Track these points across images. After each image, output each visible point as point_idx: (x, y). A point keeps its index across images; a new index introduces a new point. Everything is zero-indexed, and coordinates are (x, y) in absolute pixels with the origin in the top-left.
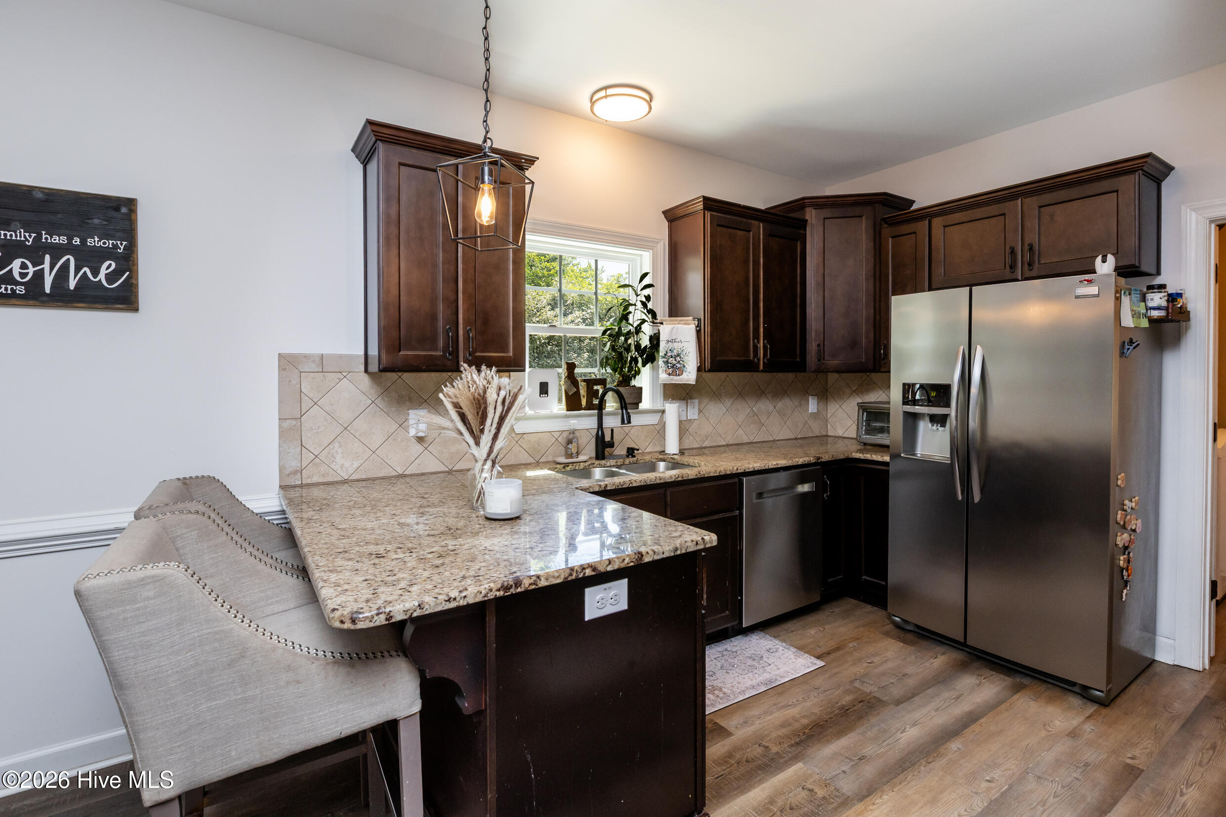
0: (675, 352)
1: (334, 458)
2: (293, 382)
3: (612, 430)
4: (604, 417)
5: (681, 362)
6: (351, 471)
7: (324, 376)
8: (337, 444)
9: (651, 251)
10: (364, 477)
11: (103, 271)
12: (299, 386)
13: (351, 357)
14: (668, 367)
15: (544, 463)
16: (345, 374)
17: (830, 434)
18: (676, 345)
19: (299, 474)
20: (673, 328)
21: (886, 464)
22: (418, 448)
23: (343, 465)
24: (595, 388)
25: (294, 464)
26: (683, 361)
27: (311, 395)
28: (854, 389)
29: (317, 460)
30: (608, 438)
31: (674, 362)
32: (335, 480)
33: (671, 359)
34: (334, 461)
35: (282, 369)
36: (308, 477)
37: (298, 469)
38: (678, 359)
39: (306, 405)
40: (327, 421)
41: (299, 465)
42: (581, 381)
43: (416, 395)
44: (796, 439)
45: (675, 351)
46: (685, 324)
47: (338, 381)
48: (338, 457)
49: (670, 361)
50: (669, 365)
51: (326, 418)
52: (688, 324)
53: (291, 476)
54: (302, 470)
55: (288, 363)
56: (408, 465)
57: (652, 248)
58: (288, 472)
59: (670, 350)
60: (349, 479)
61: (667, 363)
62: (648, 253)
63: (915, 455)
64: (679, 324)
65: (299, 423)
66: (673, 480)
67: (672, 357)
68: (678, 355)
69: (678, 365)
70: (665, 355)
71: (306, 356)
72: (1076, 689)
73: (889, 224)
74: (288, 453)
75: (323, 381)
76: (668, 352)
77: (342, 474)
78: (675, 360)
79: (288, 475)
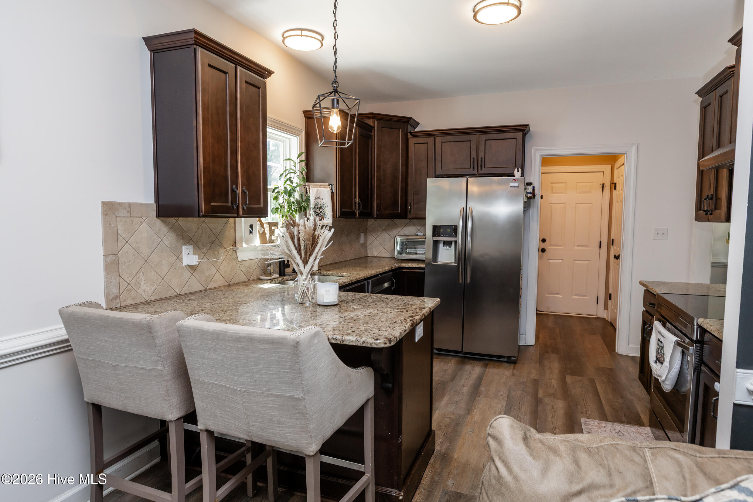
1: (140, 284)
2: (112, 225)
5: (322, 212)
6: (150, 294)
7: (132, 220)
8: (141, 274)
9: (298, 137)
10: (158, 298)
12: (116, 228)
13: (147, 205)
14: (316, 215)
15: (253, 280)
16: (144, 218)
17: (369, 255)
18: (319, 201)
19: (118, 299)
20: (318, 190)
21: (423, 269)
22: (187, 274)
23: (145, 289)
24: (273, 228)
25: (115, 291)
26: (324, 211)
27: (124, 236)
28: (384, 228)
29: (129, 287)
30: (286, 262)
32: (141, 301)
34: (140, 287)
35: (105, 214)
36: (125, 301)
37: (117, 295)
39: (121, 242)
40: (134, 256)
41: (118, 291)
42: (265, 224)
43: (186, 235)
44: (356, 259)
45: (319, 205)
46: (323, 188)
47: (140, 224)
48: (142, 283)
49: (317, 211)
50: (317, 213)
51: (134, 253)
52: (326, 188)
53: (113, 300)
54: (120, 295)
55: (109, 210)
56: (182, 287)
57: (299, 135)
58: (111, 298)
60: (149, 300)
61: (315, 212)
62: (297, 138)
63: (437, 262)
64: (320, 187)
65: (117, 258)
67: (318, 209)
68: (321, 207)
69: (321, 214)
70: (315, 207)
71: (120, 204)
72: (505, 359)
73: (413, 136)
74: (111, 282)
75: (131, 224)
76: (316, 205)
77: (144, 297)
78: (320, 211)
79: (112, 300)
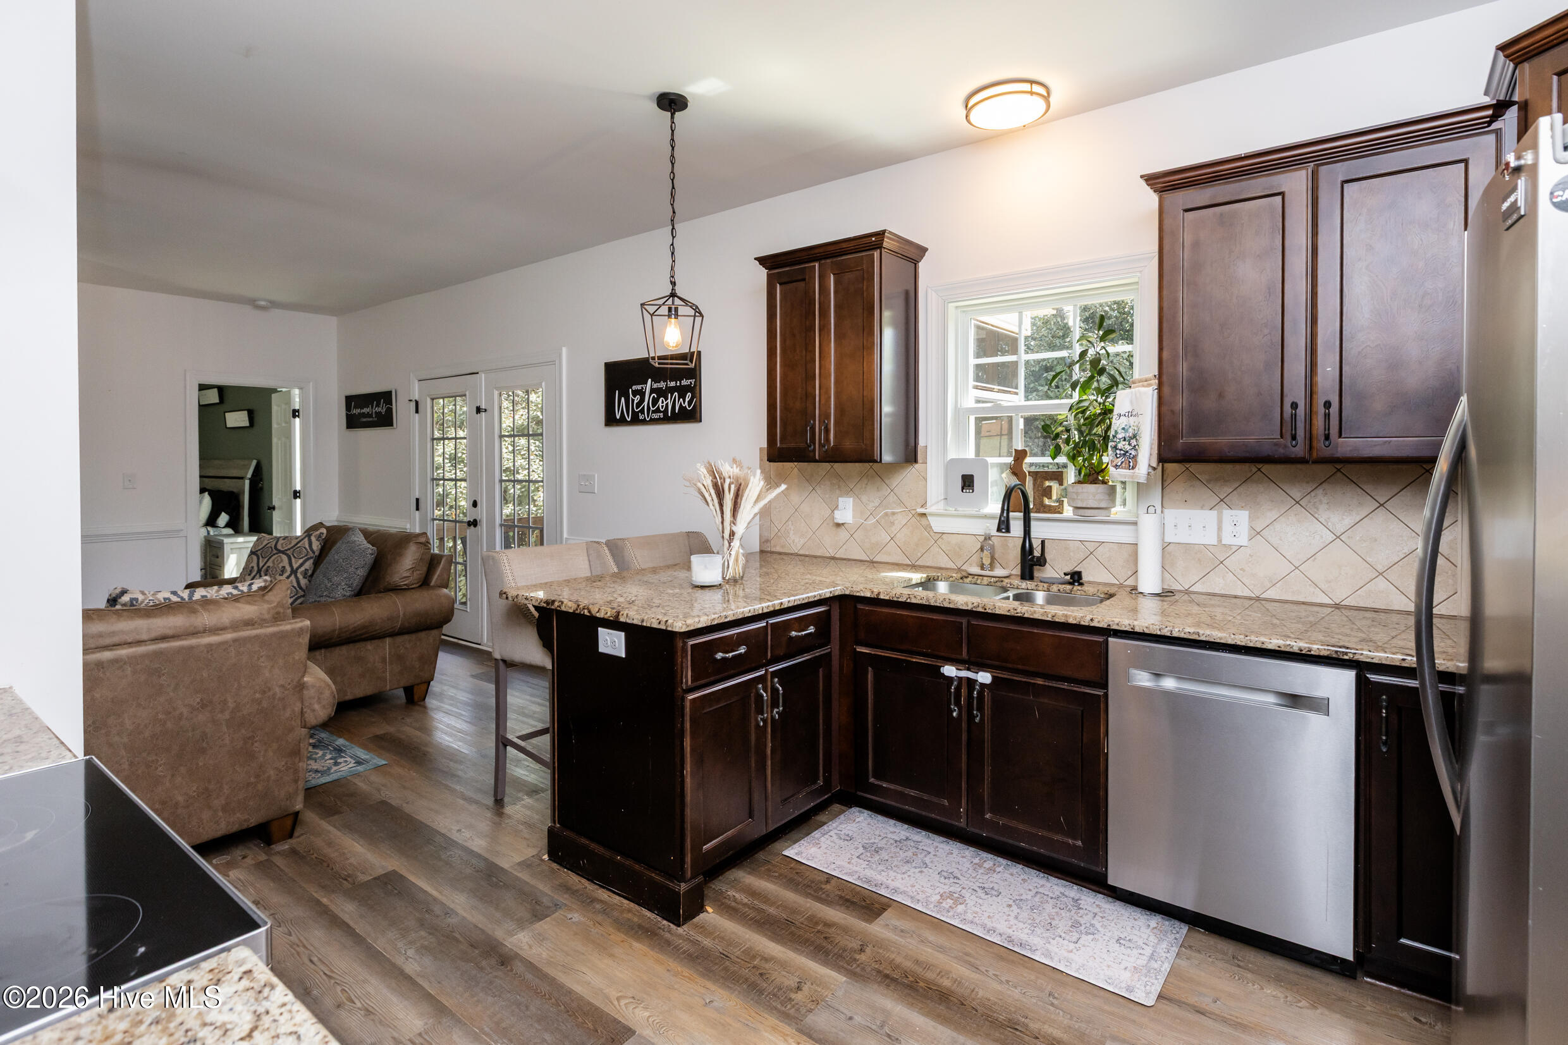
0: (1130, 433)
3: (1043, 542)
4: (1033, 523)
11: (687, 400)
14: (1116, 455)
18: (1131, 421)
24: (1047, 483)
26: (1138, 445)
30: (1037, 553)
31: (1128, 447)
33: (1124, 443)
38: (1134, 442)
42: (1029, 473)
43: (845, 484)
45: (1130, 430)
49: (1120, 446)
50: (1118, 452)
57: (1143, 269)
59: (1123, 429)
66: (969, 608)
67: (1125, 440)
68: (1134, 436)
69: (1132, 452)
76: (1119, 431)
78: (1130, 444)
